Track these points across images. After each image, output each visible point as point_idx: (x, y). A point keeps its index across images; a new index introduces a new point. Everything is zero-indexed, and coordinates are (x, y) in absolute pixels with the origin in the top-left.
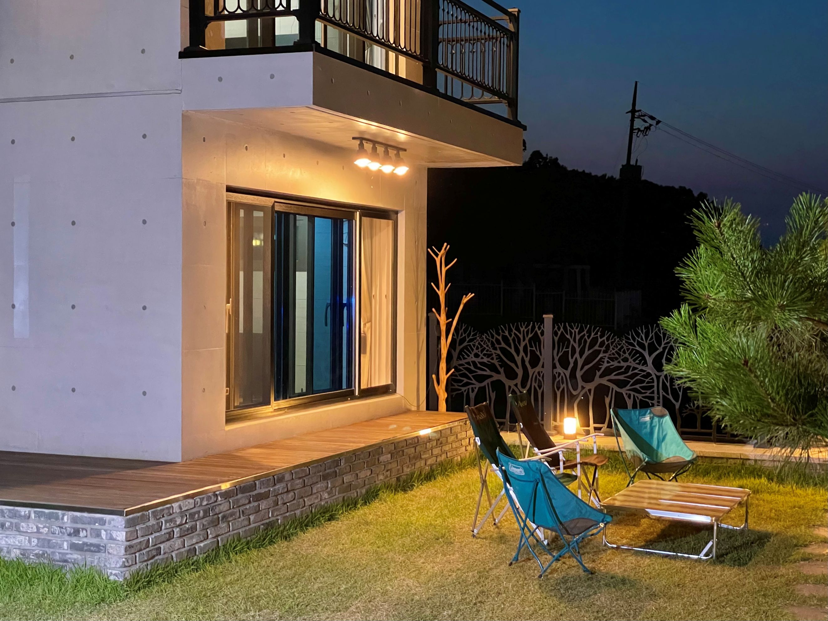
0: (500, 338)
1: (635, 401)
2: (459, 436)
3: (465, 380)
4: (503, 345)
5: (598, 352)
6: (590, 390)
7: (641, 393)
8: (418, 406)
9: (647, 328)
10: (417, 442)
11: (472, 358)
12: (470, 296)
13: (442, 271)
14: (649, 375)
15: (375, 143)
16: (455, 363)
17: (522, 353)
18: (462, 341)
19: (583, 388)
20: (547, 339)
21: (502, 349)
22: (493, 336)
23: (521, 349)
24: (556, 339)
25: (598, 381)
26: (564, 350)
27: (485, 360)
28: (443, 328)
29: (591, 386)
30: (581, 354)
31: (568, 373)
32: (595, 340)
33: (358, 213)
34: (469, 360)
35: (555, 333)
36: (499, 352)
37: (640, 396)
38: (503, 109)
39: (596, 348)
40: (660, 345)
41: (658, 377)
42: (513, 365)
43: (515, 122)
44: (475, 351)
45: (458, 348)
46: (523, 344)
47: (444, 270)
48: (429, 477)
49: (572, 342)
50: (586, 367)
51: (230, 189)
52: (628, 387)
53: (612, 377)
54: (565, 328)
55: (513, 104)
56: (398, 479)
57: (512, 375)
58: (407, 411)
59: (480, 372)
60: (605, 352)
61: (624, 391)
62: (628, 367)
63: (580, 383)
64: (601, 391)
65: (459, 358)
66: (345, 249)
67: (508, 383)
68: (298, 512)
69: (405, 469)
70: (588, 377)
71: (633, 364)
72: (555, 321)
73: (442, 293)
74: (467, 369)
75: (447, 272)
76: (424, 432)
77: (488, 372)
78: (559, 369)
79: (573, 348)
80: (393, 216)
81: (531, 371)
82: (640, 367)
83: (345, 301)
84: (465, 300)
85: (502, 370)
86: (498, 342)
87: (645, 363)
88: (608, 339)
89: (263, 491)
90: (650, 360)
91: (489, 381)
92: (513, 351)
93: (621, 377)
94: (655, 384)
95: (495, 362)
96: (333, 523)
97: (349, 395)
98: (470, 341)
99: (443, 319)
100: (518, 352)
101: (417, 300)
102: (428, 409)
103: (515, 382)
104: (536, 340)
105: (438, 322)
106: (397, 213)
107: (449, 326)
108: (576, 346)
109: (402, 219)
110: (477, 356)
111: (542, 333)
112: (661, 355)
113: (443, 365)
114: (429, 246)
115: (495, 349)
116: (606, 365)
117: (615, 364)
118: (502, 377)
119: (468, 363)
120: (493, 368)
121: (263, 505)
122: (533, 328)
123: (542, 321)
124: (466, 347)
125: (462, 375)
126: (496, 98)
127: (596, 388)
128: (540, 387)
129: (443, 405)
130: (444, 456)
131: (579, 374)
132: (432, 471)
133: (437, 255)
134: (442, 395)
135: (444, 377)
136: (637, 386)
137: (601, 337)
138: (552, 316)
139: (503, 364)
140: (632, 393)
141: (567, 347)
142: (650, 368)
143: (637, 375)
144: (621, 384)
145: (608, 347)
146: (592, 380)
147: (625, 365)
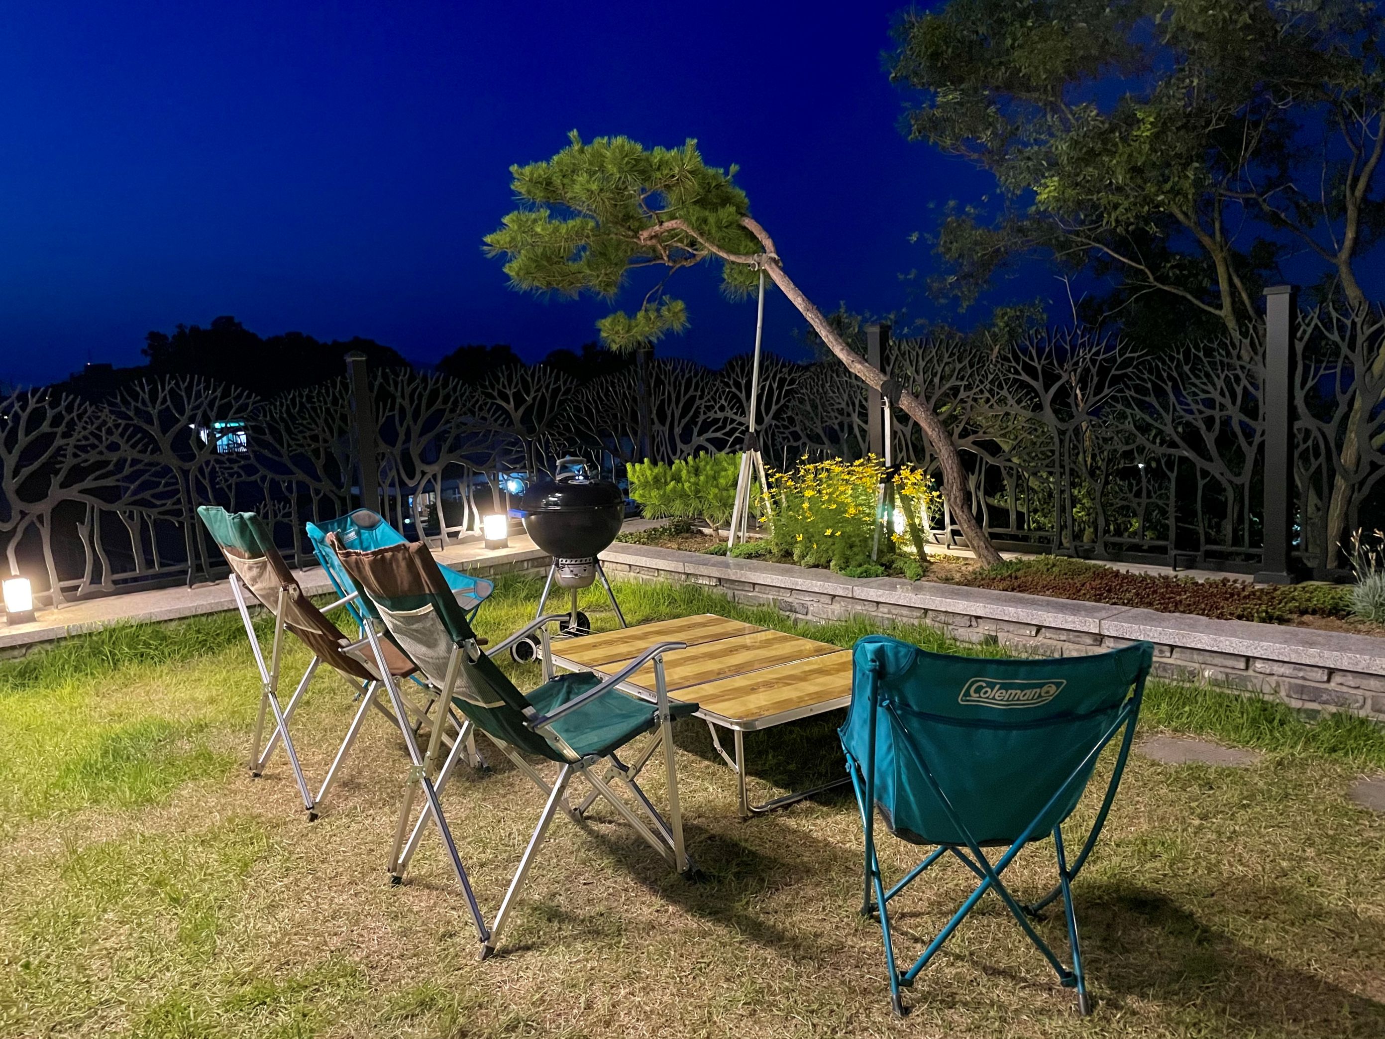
1: (143, 523)
6: (40, 518)
7: (154, 506)
14: (167, 470)
19: (24, 514)
30: (10, 445)
32: (39, 414)
37: (154, 513)
39: (45, 427)
40: (182, 413)
41: (186, 473)
50: (26, 471)
52: (126, 499)
53: (89, 483)
60: (65, 435)
61: (117, 508)
62: (122, 461)
63: (16, 504)
70: (32, 490)
71: (132, 454)
87: (157, 449)
88: (69, 409)
90: (165, 442)
93: (110, 482)
94: (181, 486)
116: (70, 462)
117: (93, 457)
127: (54, 511)
131: (9, 487)
136: (147, 495)
137: (53, 405)
142: (167, 458)
143: (141, 473)
144: (110, 495)
145: (71, 425)
146: (41, 495)
147: (114, 457)
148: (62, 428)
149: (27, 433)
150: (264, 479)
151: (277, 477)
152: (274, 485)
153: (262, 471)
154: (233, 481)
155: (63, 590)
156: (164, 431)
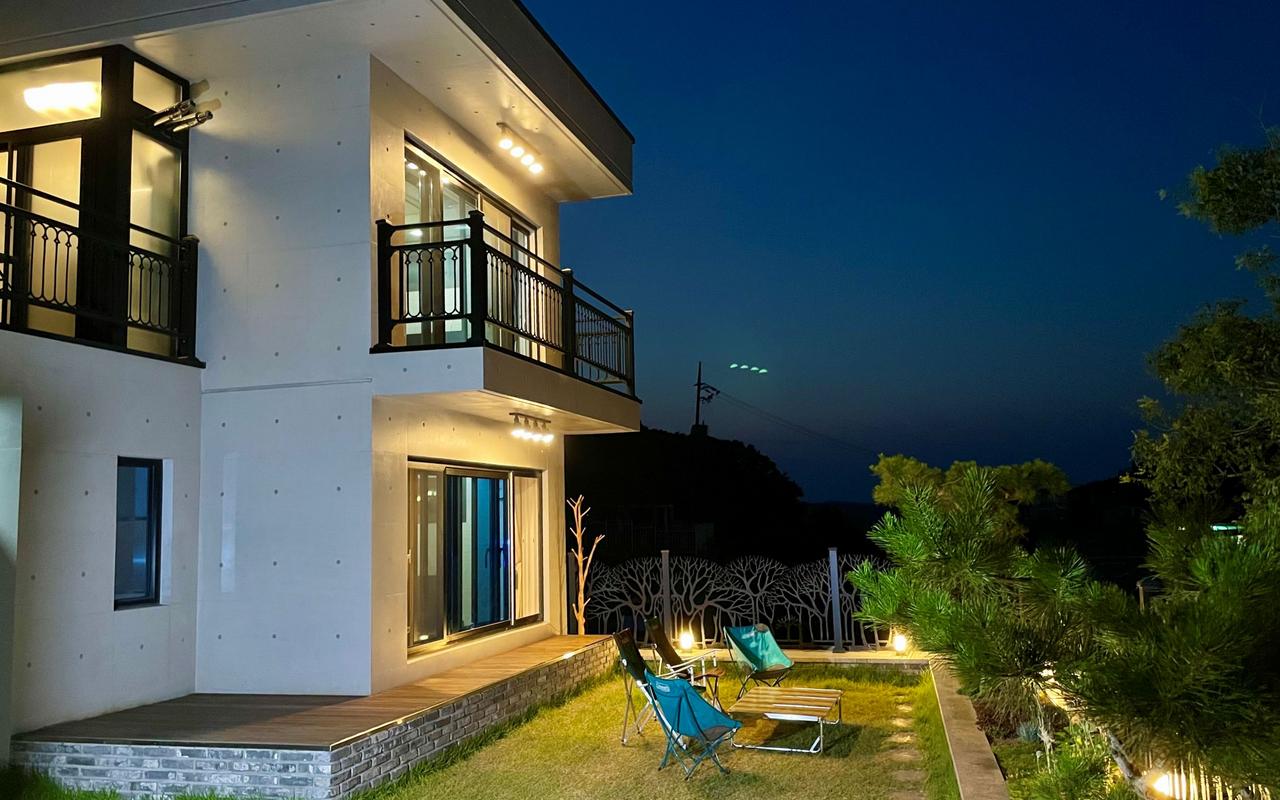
0: (627, 571)
1: (737, 619)
2: (599, 655)
3: (600, 607)
4: (630, 577)
5: (705, 580)
6: (701, 611)
7: (741, 611)
8: (561, 631)
9: (744, 559)
10: (563, 664)
11: (604, 588)
12: (602, 537)
13: (579, 518)
14: (747, 596)
15: (527, 417)
16: (591, 593)
17: (645, 583)
18: (596, 575)
19: (695, 610)
20: (665, 569)
21: (629, 580)
22: (621, 570)
23: (644, 579)
24: (672, 570)
25: (707, 603)
27: (616, 589)
28: (581, 565)
29: (702, 608)
30: (693, 581)
31: (683, 597)
32: (703, 570)
33: (511, 474)
34: (602, 590)
35: (671, 565)
36: (626, 582)
37: (741, 614)
38: (624, 388)
39: (705, 576)
40: (755, 572)
41: (755, 598)
42: (638, 593)
43: (633, 398)
44: (607, 582)
45: (593, 581)
46: (645, 575)
47: (580, 517)
48: (577, 693)
49: (685, 572)
50: (698, 592)
51: (411, 459)
52: (731, 607)
53: (718, 599)
54: (679, 561)
55: (631, 384)
56: (552, 697)
57: (637, 602)
58: (553, 636)
59: (612, 600)
60: (712, 579)
61: (728, 611)
62: (731, 591)
63: (693, 605)
64: (711, 611)
65: (593, 589)
66: (501, 503)
67: (634, 608)
68: (473, 733)
69: (558, 688)
70: (699, 600)
71: (734, 589)
72: (671, 555)
73: (579, 536)
74: (600, 598)
75: (583, 518)
76: (568, 656)
77: (618, 600)
78: (675, 595)
79: (686, 577)
80: (538, 475)
81: (652, 597)
82: (741, 591)
83: (501, 547)
84: (597, 540)
85: (629, 598)
86: (625, 574)
87: (744, 588)
88: (713, 568)
89: (445, 717)
90: (747, 584)
91: (619, 607)
92: (637, 581)
93: (726, 599)
94: (753, 603)
95: (623, 591)
96: (503, 740)
97: (506, 626)
98: (603, 574)
99: (580, 557)
100: (641, 581)
101: (558, 542)
102: (569, 633)
103: (640, 607)
104: (656, 571)
105: (576, 560)
106: (541, 471)
107: (585, 562)
108: (688, 574)
109: (545, 476)
110: (608, 586)
111: (661, 565)
112: (756, 580)
113: (581, 595)
114: (567, 497)
115: (623, 580)
116: (713, 590)
117: (720, 588)
118: (629, 603)
119: (601, 593)
120: (621, 595)
121: (446, 730)
122: (653, 561)
123: (660, 556)
124: (598, 580)
125: (596, 603)
126: (618, 379)
127: (706, 609)
128: (660, 610)
129: (582, 630)
130: (587, 674)
131: (691, 598)
132: (578, 687)
133: (574, 505)
134: (581, 621)
135: (582, 605)
136: (739, 606)
137: (708, 567)
138: (667, 551)
139: (630, 592)
140: (735, 612)
142: (748, 592)
143: (738, 597)
144: (726, 605)
145: (714, 575)
146: (702, 603)
147: (728, 589)
148: (710, 577)
149: (699, 577)
150: (787, 604)
151: (794, 605)
152: (792, 608)
153: (787, 601)
154: (774, 604)
155: (707, 643)
156: (747, 580)
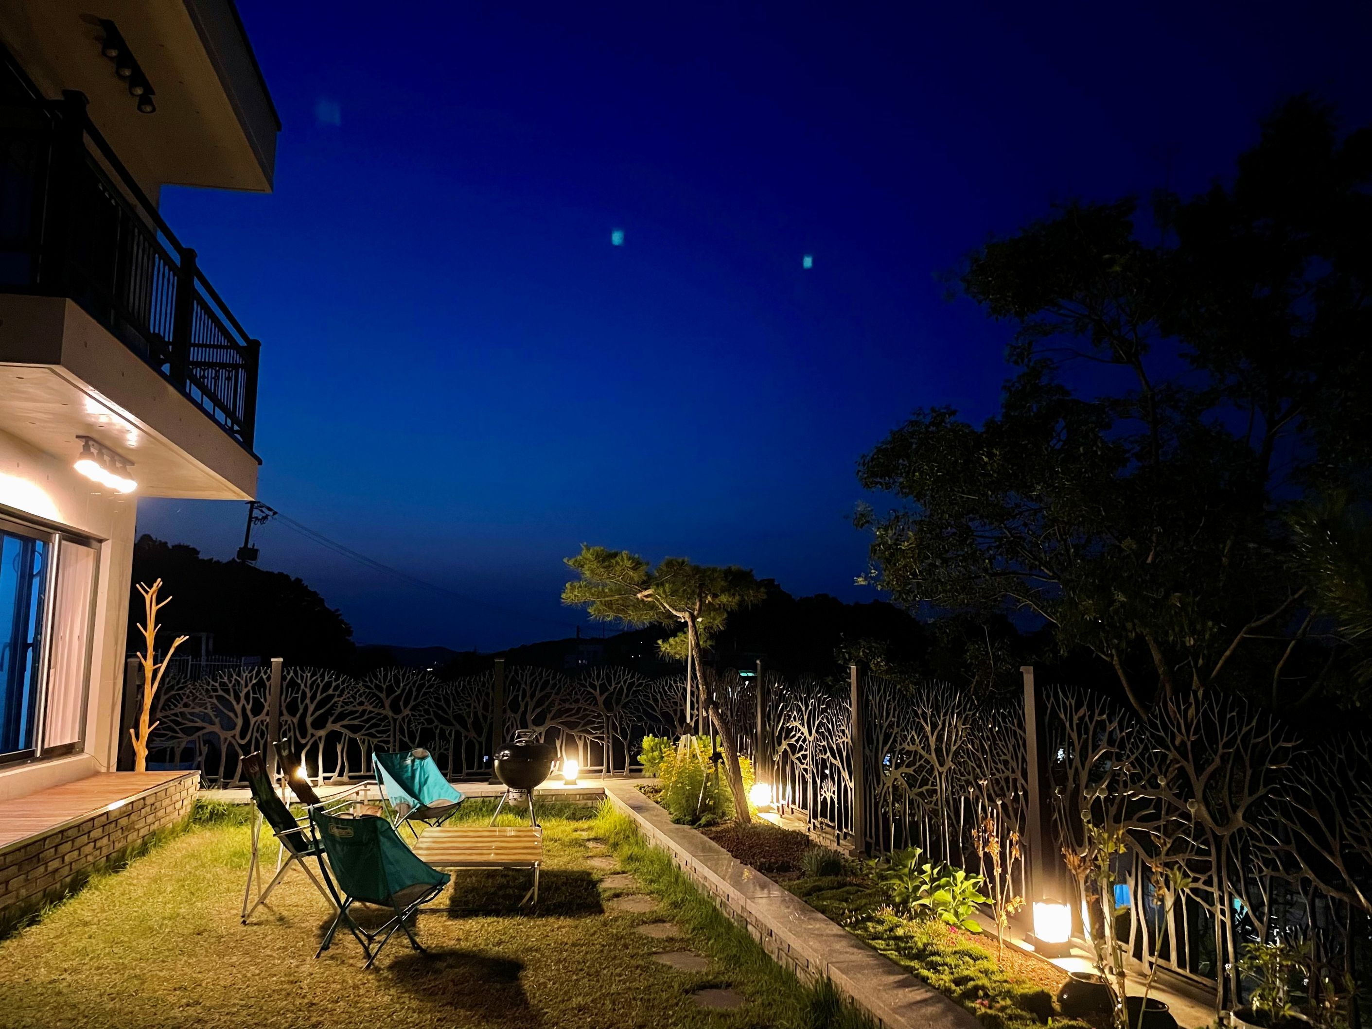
0: (217, 685)
1: (369, 746)
3: (171, 734)
4: (221, 693)
5: (332, 696)
6: (320, 738)
7: (375, 737)
8: (108, 768)
9: (385, 670)
11: (180, 709)
12: (185, 637)
13: (152, 610)
14: (386, 717)
16: (159, 715)
17: (243, 701)
18: (171, 688)
19: (313, 735)
20: (274, 684)
24: (285, 684)
25: (330, 726)
26: (294, 695)
28: (149, 675)
29: (322, 733)
31: (295, 720)
33: (57, 535)
36: (215, 701)
37: (376, 741)
39: (330, 692)
40: (398, 687)
41: (395, 720)
42: (231, 715)
43: (252, 454)
44: (185, 700)
45: (165, 696)
46: (244, 690)
47: (155, 609)
49: (303, 686)
50: (318, 713)
52: (363, 732)
53: (345, 722)
57: (229, 727)
58: (93, 774)
59: (191, 724)
60: (339, 696)
61: (357, 736)
62: (364, 711)
63: (310, 730)
64: (333, 738)
65: (163, 709)
67: (224, 735)
70: (319, 724)
71: (370, 708)
73: (150, 635)
74: (173, 721)
77: (200, 724)
78: (286, 717)
79: (304, 693)
80: (96, 543)
81: (253, 721)
82: (376, 711)
84: (178, 641)
85: (217, 721)
86: (215, 690)
87: (383, 706)
88: (343, 683)
90: (387, 703)
91: (200, 733)
92: (232, 699)
93: (356, 722)
94: (392, 728)
95: (209, 711)
98: (180, 689)
99: (148, 663)
100: (238, 700)
101: (116, 644)
102: (119, 769)
103: (232, 733)
104: (261, 686)
106: (101, 540)
108: (307, 690)
109: (106, 548)
110: (186, 705)
111: (269, 678)
112: (399, 697)
114: (136, 580)
115: (210, 697)
116: (339, 710)
117: (350, 708)
118: (217, 728)
119: (176, 715)
120: (206, 718)
123: (269, 665)
124: (173, 696)
125: (167, 728)
127: (328, 736)
131: (309, 720)
133: (147, 592)
134: (142, 752)
135: (145, 730)
139: (219, 713)
140: (366, 738)
141: (297, 693)
142: (387, 712)
143: (372, 718)
144: (354, 729)
145: (343, 691)
146: (323, 727)
147: (360, 708)
148: (337, 693)
149: (321, 694)
150: (436, 727)
153: (437, 723)
156: (388, 697)
